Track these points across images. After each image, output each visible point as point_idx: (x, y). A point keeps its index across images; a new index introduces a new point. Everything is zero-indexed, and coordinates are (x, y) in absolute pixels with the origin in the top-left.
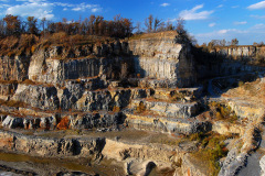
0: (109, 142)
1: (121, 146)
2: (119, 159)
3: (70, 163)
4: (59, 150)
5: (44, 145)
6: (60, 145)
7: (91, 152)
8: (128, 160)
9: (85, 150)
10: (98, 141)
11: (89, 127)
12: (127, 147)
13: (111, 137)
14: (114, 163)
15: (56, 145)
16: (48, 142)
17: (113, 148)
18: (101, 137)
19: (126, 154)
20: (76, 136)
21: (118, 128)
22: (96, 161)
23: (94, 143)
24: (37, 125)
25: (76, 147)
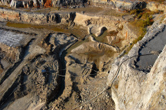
0: (78, 15)
1: (86, 17)
2: (84, 25)
4: (48, 20)
6: (48, 17)
7: (67, 21)
8: (90, 26)
9: (63, 20)
10: (71, 14)
11: (65, 5)
12: (89, 18)
13: (80, 12)
14: (81, 27)
15: (46, 17)
16: (40, 16)
17: (81, 19)
18: (73, 11)
19: (89, 22)
20: (57, 11)
21: (83, 5)
22: (70, 26)
23: (69, 15)
24: (31, 5)
25: (58, 19)
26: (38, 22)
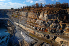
0: (57, 38)
1: (61, 40)
2: (60, 43)
3: (46, 41)
4: (44, 37)
5: (41, 35)
7: (52, 39)
8: (62, 44)
9: (51, 38)
10: (54, 37)
12: (63, 40)
14: (58, 44)
15: (44, 35)
17: (59, 40)
18: (55, 36)
19: (62, 42)
20: (49, 34)
22: (53, 42)
23: (53, 37)
24: (40, 29)
25: (48, 37)
26: (40, 36)
